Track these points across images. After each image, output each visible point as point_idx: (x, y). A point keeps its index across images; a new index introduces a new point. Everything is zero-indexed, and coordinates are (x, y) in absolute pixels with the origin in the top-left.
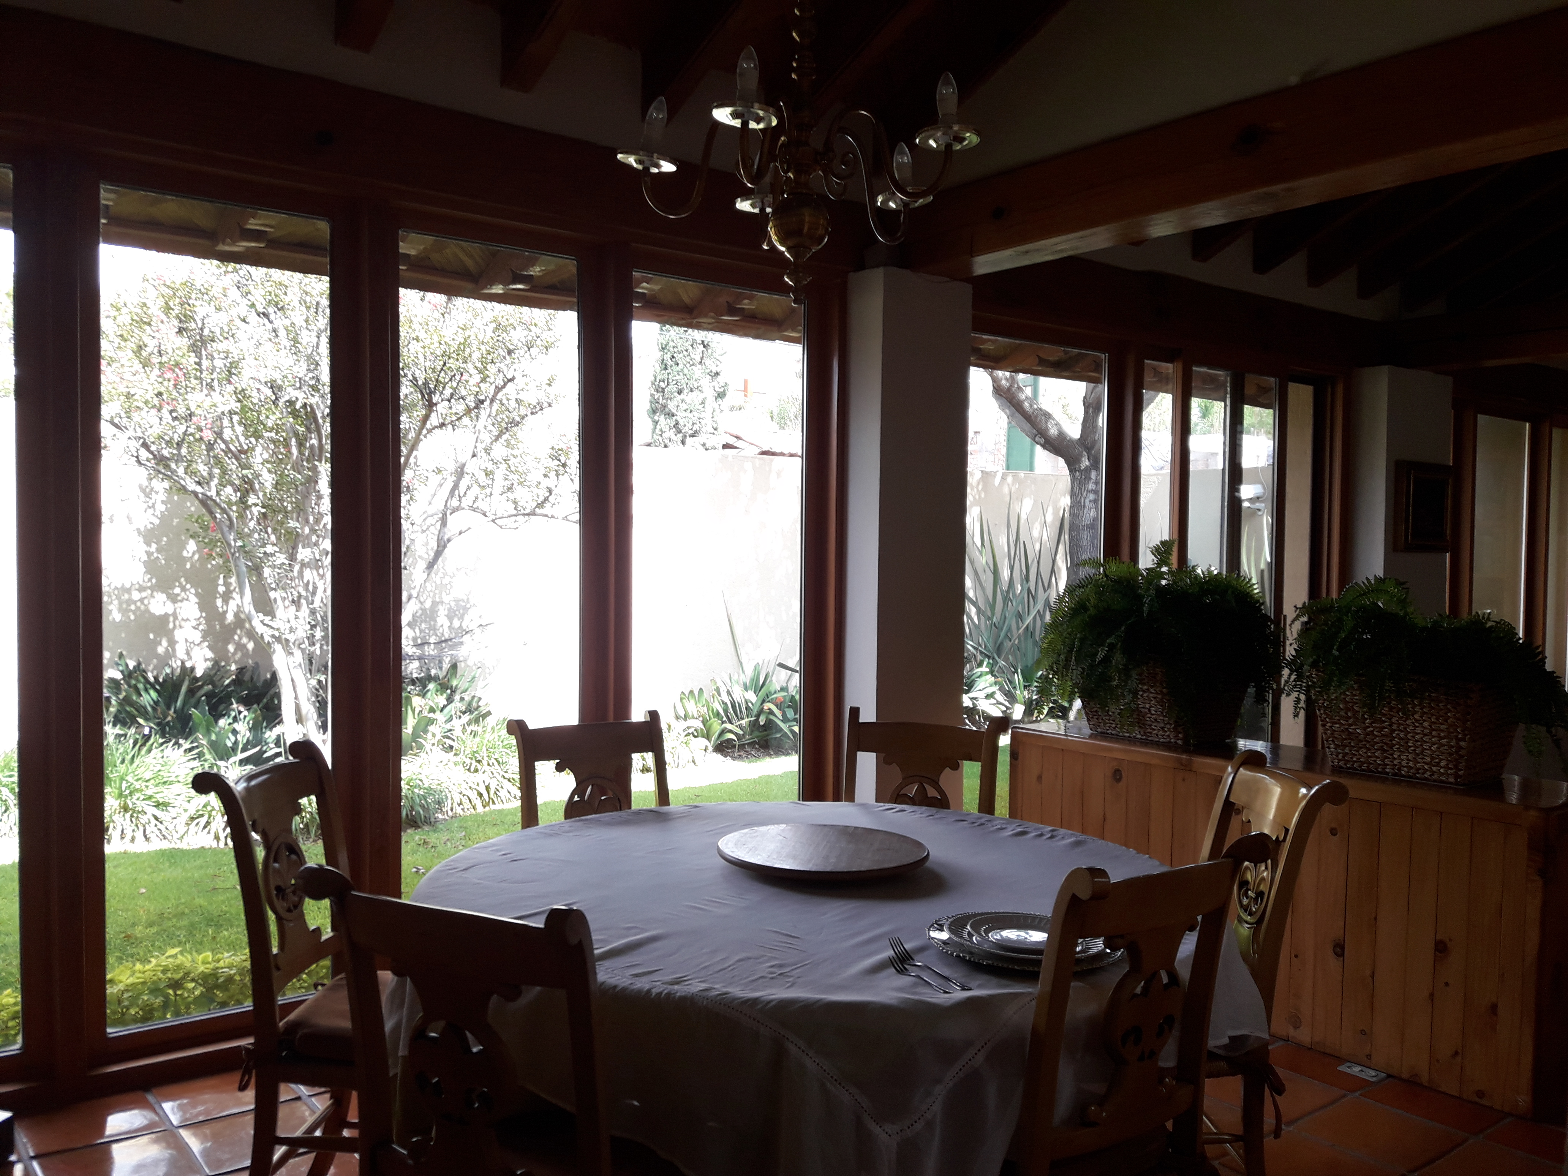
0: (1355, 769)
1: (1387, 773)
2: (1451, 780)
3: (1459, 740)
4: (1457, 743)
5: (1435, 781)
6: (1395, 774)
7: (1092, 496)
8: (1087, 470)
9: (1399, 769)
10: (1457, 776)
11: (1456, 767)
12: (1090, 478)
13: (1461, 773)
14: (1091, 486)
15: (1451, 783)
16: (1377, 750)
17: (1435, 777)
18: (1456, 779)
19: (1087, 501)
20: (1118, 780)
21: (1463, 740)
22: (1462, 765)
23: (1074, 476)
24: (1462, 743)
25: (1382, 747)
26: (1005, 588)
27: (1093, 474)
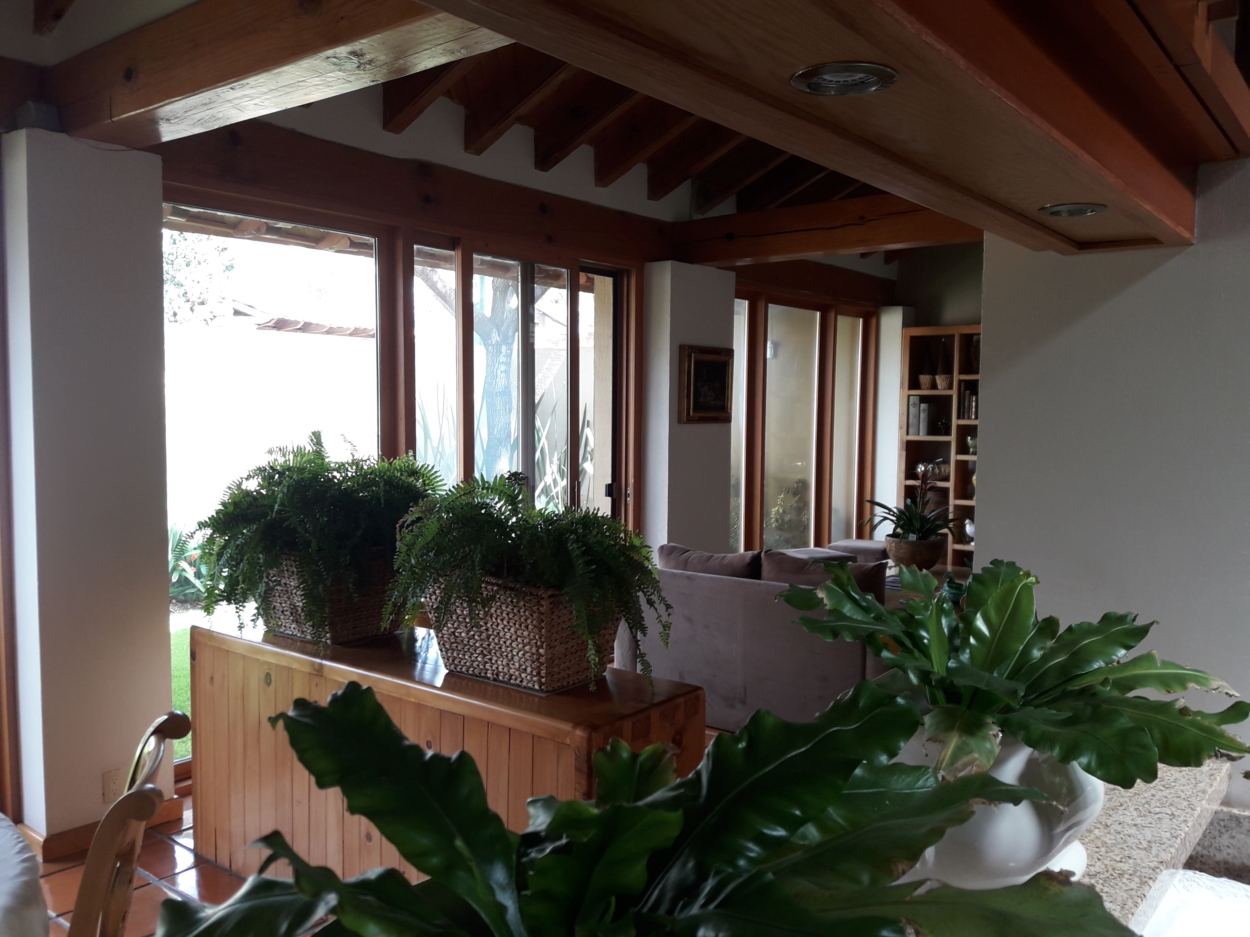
0: (463, 673)
1: (489, 678)
2: (537, 687)
3: (538, 648)
4: (538, 651)
5: (525, 687)
6: (495, 680)
7: (503, 368)
8: (498, 346)
9: (497, 675)
10: (541, 684)
11: (539, 674)
12: (501, 352)
13: (543, 680)
14: (502, 359)
15: (536, 690)
16: (479, 654)
17: (524, 684)
18: (540, 687)
19: (499, 372)
20: (269, 684)
21: (542, 647)
22: (543, 673)
23: (487, 350)
24: (541, 651)
25: (482, 651)
26: (435, 444)
27: (504, 348)
